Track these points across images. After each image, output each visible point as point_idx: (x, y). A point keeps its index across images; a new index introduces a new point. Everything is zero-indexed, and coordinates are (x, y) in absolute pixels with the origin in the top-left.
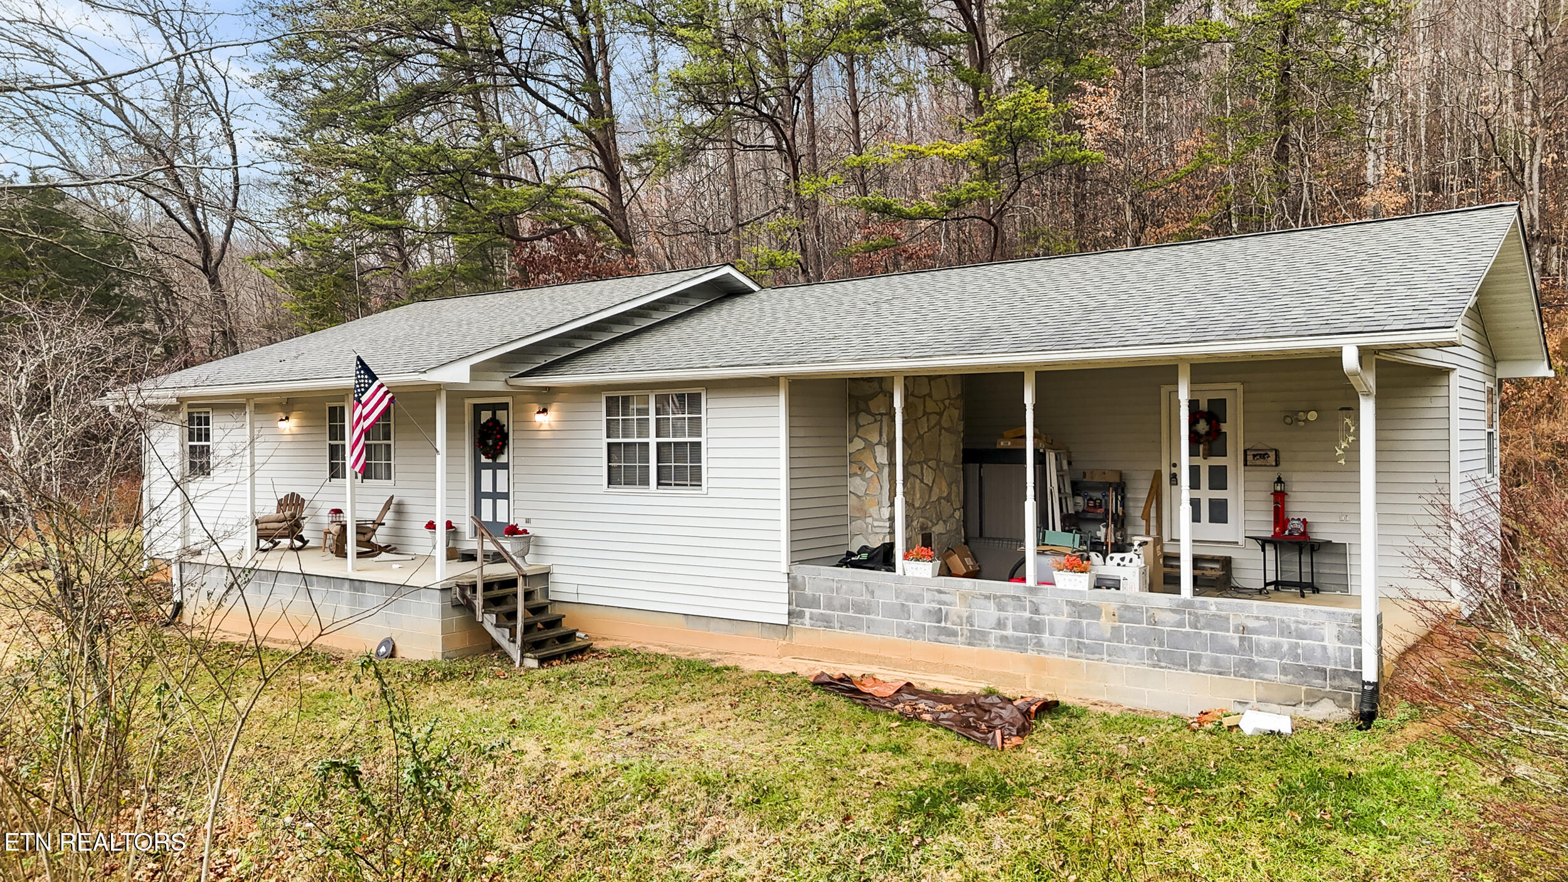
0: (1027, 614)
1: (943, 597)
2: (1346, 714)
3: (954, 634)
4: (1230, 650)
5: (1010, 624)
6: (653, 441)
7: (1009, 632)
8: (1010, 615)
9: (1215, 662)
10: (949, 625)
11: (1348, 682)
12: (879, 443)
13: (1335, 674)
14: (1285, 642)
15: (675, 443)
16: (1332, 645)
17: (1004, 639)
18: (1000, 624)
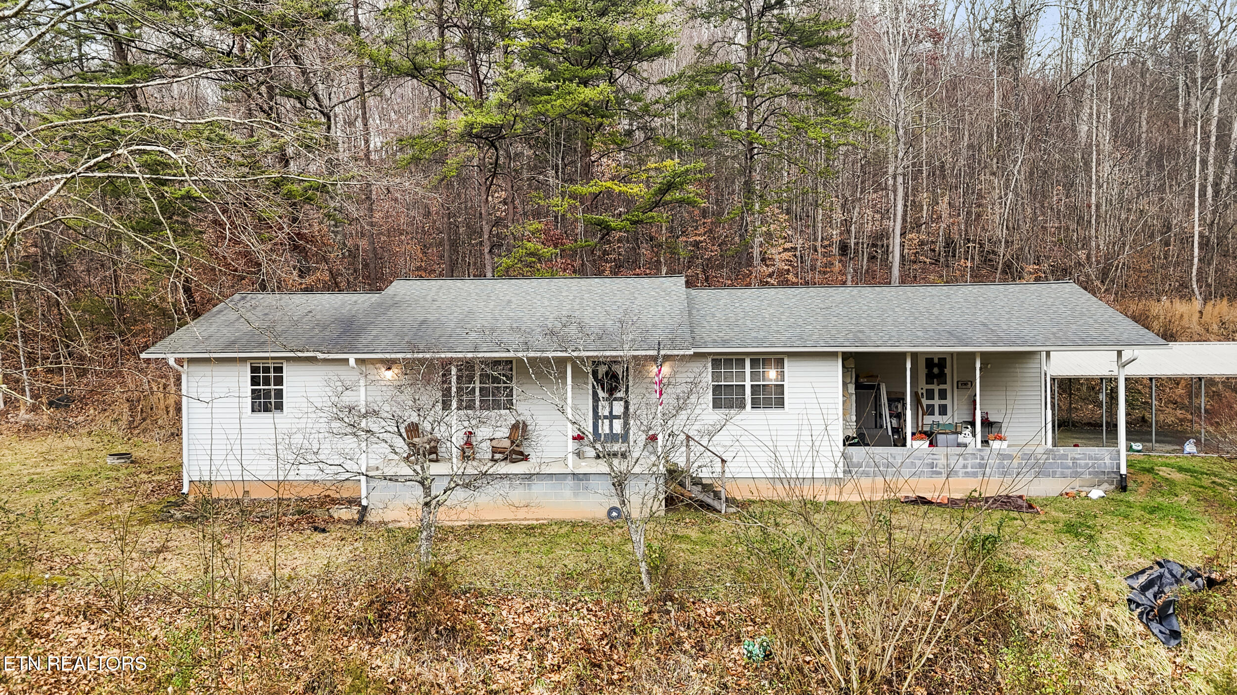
0: (978, 461)
1: (935, 457)
2: (1113, 487)
3: (940, 473)
4: (1069, 468)
5: (969, 466)
6: (748, 384)
7: (969, 470)
8: (970, 462)
9: (1062, 473)
10: (938, 469)
11: (1113, 475)
12: (851, 382)
13: (1109, 473)
14: (1090, 462)
15: (764, 385)
16: (1107, 461)
17: (966, 473)
18: (965, 467)
